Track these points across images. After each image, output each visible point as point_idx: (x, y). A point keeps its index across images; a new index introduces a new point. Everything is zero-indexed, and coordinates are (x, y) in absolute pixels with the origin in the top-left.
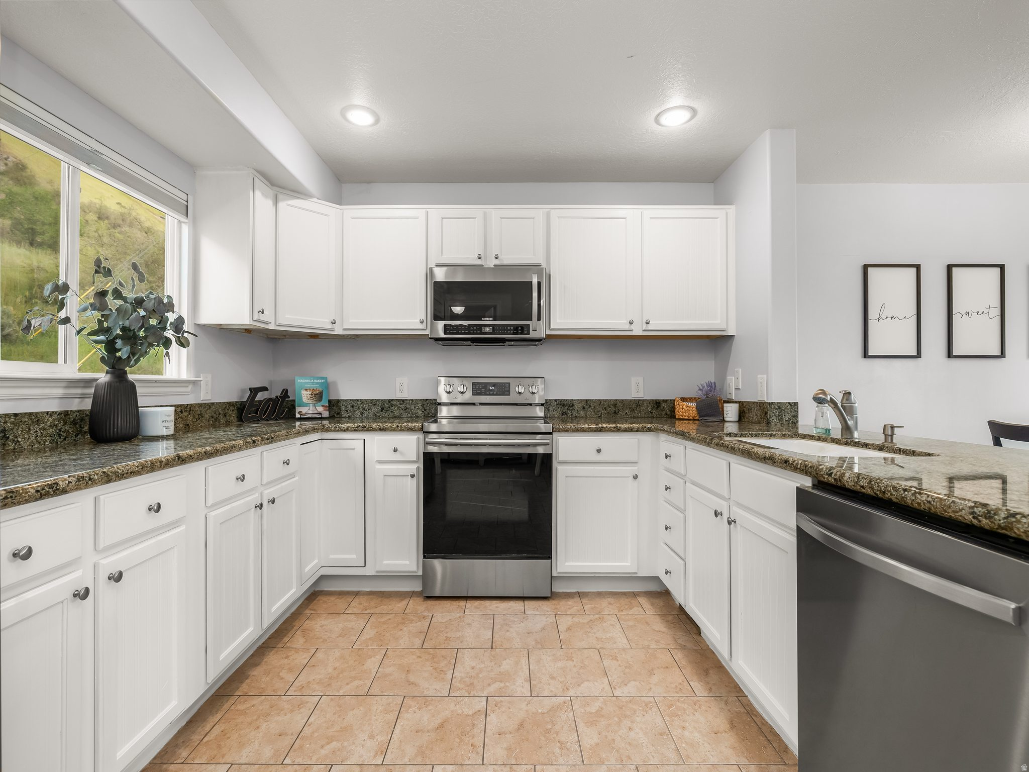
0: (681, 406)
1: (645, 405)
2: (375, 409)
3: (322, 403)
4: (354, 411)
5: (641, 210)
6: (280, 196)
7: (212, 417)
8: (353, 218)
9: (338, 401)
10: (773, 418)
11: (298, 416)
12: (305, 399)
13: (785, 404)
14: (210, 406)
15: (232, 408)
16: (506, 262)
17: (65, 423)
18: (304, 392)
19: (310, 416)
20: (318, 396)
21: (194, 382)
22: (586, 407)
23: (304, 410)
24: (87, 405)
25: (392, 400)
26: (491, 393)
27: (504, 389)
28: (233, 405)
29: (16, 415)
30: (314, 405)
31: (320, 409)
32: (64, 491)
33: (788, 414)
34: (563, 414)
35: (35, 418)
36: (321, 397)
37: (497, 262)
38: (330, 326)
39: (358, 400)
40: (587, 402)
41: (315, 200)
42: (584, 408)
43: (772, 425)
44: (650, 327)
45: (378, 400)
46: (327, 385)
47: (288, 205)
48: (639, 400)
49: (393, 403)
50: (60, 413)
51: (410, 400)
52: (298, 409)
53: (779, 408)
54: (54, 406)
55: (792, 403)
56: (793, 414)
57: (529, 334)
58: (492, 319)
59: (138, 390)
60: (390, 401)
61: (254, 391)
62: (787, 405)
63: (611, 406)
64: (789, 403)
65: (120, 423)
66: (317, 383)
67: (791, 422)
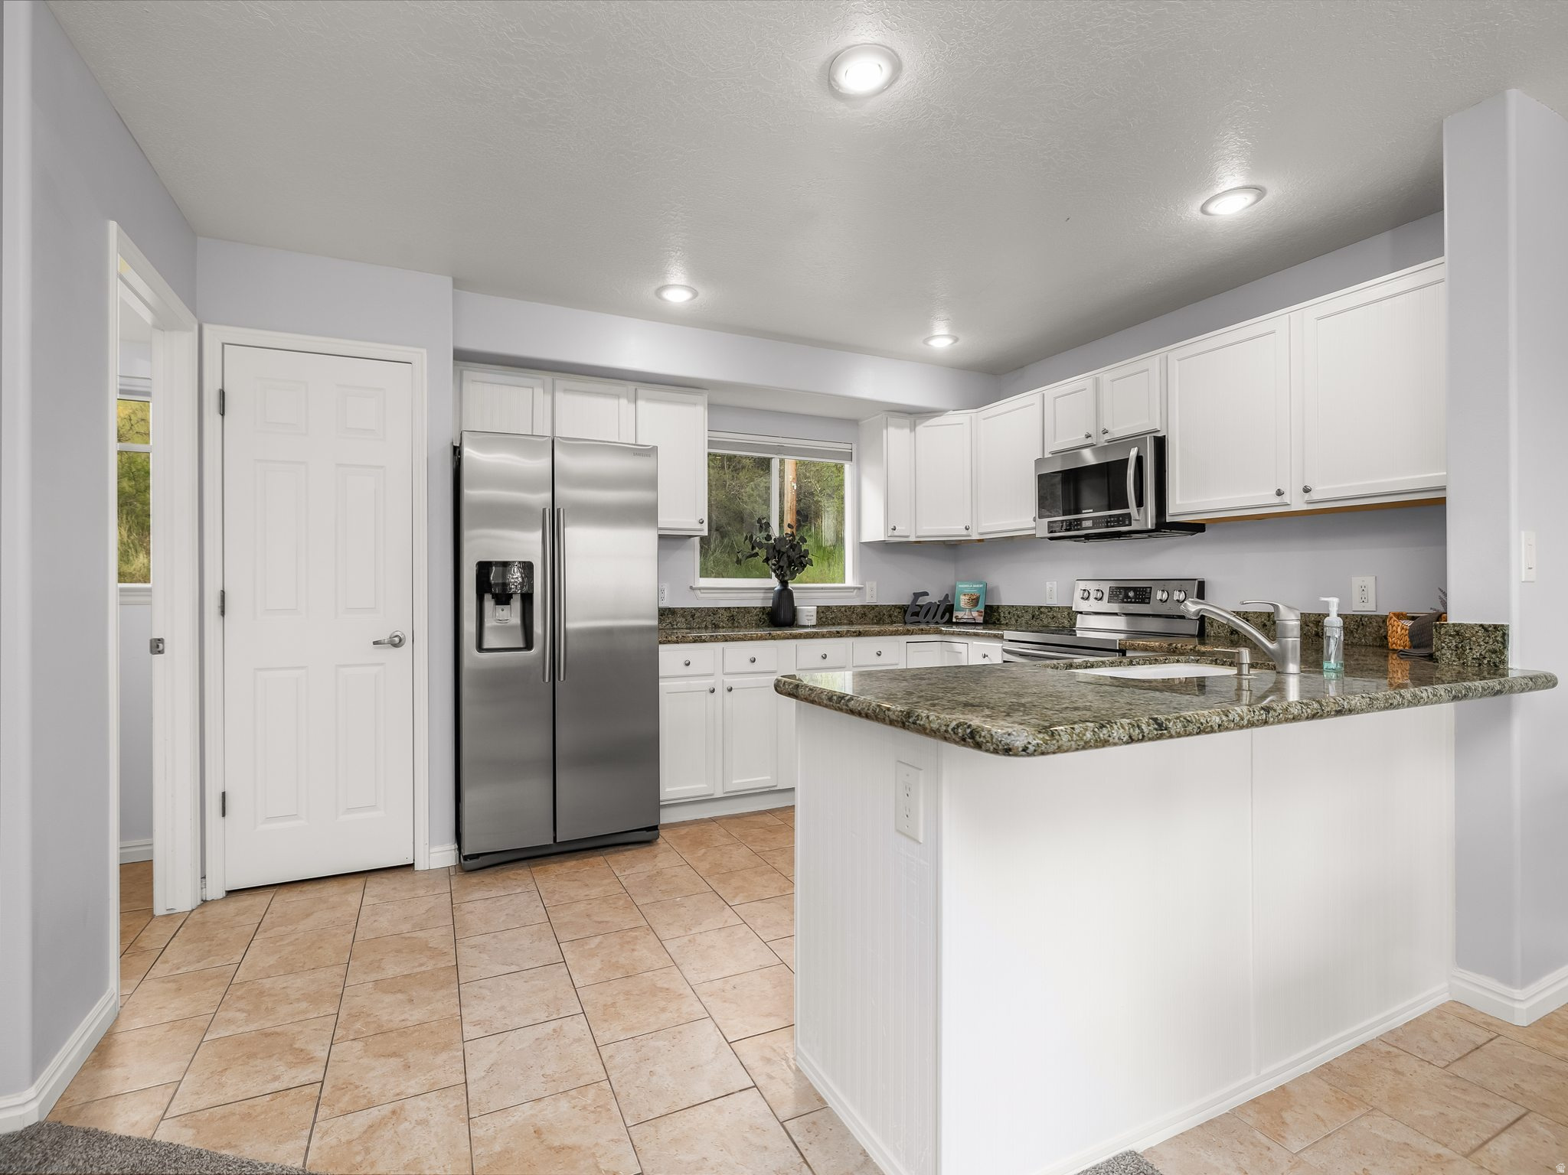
0: (1394, 628)
1: (1375, 624)
2: (1028, 617)
3: (977, 608)
4: (1010, 618)
5: (1287, 315)
6: (917, 421)
7: (876, 617)
8: (984, 419)
9: (998, 607)
10: (1444, 651)
11: (954, 620)
12: (962, 604)
13: (1472, 627)
14: (873, 608)
15: (898, 610)
16: (1117, 436)
17: (763, 614)
18: (962, 597)
19: (965, 621)
20: (975, 602)
21: (859, 589)
22: (1268, 623)
23: (960, 614)
24: (770, 604)
25: (1042, 607)
26: (1129, 600)
27: (1144, 595)
28: (899, 608)
29: (738, 608)
30: (970, 611)
31: (975, 614)
32: (704, 641)
33: (1480, 646)
34: (1232, 633)
35: (747, 610)
36: (978, 602)
37: (1107, 437)
38: (965, 532)
39: (1013, 606)
40: (1269, 616)
41: (951, 412)
42: (1265, 625)
43: (1442, 664)
44: (1315, 496)
45: (1029, 607)
46: (987, 591)
47: (924, 427)
48: (1362, 616)
49: (1042, 610)
50: (760, 608)
51: (1057, 607)
52: (955, 614)
53: (1458, 634)
54: (759, 604)
55: (1490, 626)
56: (1489, 647)
57: (1131, 525)
58: (1091, 511)
59: (794, 595)
60: (1040, 608)
61: (917, 596)
62: (1476, 629)
63: (1311, 625)
64: (1481, 626)
65: (783, 615)
66: (976, 588)
67: (1485, 662)
